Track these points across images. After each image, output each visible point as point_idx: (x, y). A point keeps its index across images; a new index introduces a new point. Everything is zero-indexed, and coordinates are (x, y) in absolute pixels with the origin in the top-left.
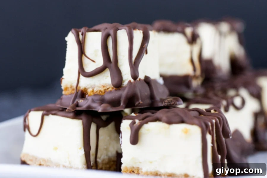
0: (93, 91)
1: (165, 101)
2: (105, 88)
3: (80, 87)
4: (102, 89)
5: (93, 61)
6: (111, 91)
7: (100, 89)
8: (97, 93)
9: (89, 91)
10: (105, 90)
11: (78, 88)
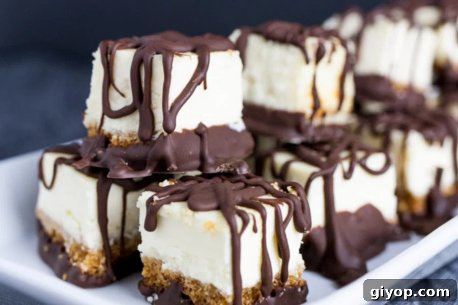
0: (118, 140)
1: (221, 166)
2: (131, 139)
3: (103, 131)
4: (129, 140)
5: (123, 95)
6: (138, 144)
7: (126, 138)
8: (121, 144)
9: (114, 137)
10: (132, 141)
11: (101, 131)
